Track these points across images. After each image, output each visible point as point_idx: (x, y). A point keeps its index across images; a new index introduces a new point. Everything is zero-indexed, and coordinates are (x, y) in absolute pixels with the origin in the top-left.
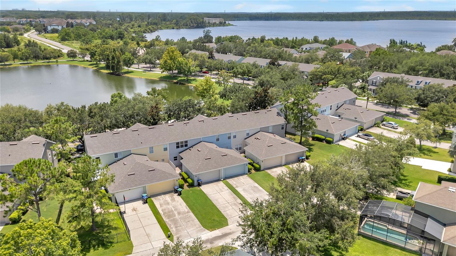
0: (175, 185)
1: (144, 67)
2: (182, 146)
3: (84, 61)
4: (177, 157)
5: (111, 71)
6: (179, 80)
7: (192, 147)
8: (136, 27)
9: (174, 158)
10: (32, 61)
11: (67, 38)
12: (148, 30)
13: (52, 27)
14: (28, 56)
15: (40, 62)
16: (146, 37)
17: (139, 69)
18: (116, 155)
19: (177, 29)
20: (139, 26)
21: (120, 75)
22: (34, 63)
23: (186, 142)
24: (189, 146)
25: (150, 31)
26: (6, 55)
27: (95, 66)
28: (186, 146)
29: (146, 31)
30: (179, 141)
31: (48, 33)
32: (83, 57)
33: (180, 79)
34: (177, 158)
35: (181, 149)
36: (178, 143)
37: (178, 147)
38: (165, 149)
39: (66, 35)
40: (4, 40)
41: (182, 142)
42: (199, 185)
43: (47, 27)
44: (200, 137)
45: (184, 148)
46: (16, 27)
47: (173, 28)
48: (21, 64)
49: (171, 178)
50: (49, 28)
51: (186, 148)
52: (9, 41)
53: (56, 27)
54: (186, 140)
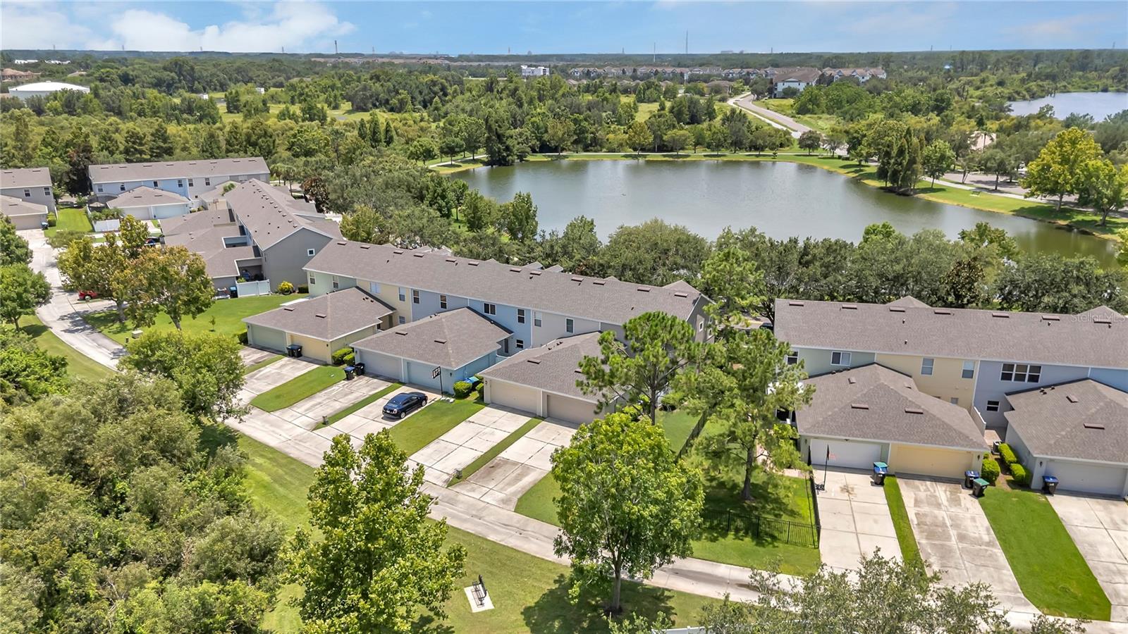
0: (970, 468)
1: (978, 182)
2: (1020, 378)
3: (833, 157)
4: (997, 403)
5: (889, 185)
6: (1078, 221)
7: (1052, 386)
8: (992, 86)
9: (990, 403)
10: (727, 153)
11: (810, 107)
12: (1025, 93)
13: (786, 85)
14: (722, 139)
15: (742, 155)
16: (1010, 110)
17: (963, 183)
18: (836, 357)
19: (1118, 91)
20: (1001, 84)
21: (908, 195)
22: (730, 155)
23: (1037, 368)
24: (1040, 383)
25: (1027, 97)
26: (683, 135)
27: (853, 169)
28: (1034, 379)
29: (1016, 96)
30: (1015, 361)
31: (775, 97)
32: (833, 149)
33: (1080, 218)
34: (999, 406)
35: (1013, 384)
36: (1009, 367)
37: (1006, 377)
38: (968, 374)
39: (810, 100)
40: (689, 107)
41: (1023, 367)
42: (1047, 490)
43: (776, 85)
44: (1088, 364)
45: (1026, 384)
46: (717, 86)
47: (1105, 90)
48: (705, 156)
49: (962, 446)
50: (781, 87)
51: (1033, 384)
52: (697, 111)
53: (794, 85)
54: (1036, 363)
